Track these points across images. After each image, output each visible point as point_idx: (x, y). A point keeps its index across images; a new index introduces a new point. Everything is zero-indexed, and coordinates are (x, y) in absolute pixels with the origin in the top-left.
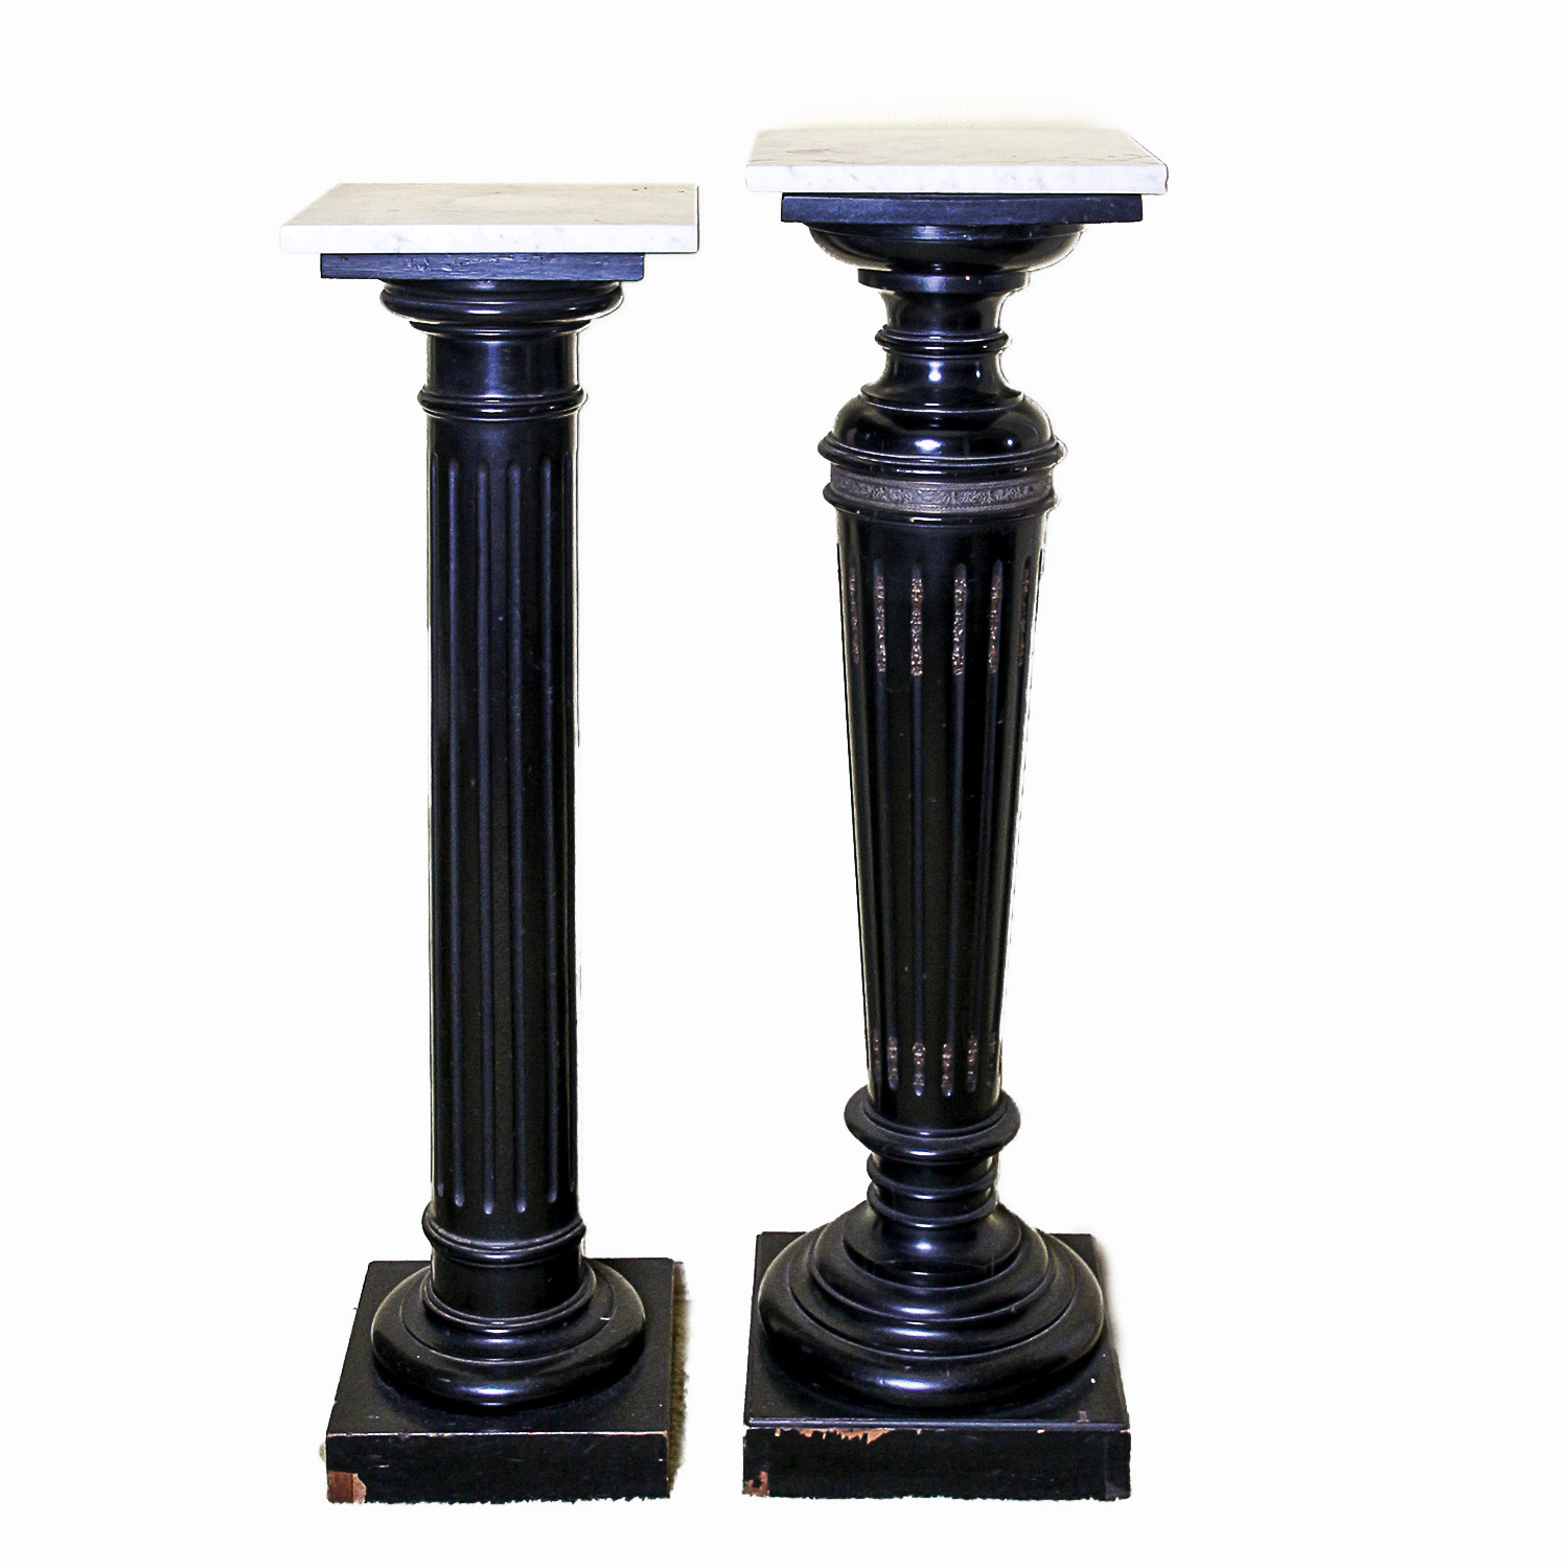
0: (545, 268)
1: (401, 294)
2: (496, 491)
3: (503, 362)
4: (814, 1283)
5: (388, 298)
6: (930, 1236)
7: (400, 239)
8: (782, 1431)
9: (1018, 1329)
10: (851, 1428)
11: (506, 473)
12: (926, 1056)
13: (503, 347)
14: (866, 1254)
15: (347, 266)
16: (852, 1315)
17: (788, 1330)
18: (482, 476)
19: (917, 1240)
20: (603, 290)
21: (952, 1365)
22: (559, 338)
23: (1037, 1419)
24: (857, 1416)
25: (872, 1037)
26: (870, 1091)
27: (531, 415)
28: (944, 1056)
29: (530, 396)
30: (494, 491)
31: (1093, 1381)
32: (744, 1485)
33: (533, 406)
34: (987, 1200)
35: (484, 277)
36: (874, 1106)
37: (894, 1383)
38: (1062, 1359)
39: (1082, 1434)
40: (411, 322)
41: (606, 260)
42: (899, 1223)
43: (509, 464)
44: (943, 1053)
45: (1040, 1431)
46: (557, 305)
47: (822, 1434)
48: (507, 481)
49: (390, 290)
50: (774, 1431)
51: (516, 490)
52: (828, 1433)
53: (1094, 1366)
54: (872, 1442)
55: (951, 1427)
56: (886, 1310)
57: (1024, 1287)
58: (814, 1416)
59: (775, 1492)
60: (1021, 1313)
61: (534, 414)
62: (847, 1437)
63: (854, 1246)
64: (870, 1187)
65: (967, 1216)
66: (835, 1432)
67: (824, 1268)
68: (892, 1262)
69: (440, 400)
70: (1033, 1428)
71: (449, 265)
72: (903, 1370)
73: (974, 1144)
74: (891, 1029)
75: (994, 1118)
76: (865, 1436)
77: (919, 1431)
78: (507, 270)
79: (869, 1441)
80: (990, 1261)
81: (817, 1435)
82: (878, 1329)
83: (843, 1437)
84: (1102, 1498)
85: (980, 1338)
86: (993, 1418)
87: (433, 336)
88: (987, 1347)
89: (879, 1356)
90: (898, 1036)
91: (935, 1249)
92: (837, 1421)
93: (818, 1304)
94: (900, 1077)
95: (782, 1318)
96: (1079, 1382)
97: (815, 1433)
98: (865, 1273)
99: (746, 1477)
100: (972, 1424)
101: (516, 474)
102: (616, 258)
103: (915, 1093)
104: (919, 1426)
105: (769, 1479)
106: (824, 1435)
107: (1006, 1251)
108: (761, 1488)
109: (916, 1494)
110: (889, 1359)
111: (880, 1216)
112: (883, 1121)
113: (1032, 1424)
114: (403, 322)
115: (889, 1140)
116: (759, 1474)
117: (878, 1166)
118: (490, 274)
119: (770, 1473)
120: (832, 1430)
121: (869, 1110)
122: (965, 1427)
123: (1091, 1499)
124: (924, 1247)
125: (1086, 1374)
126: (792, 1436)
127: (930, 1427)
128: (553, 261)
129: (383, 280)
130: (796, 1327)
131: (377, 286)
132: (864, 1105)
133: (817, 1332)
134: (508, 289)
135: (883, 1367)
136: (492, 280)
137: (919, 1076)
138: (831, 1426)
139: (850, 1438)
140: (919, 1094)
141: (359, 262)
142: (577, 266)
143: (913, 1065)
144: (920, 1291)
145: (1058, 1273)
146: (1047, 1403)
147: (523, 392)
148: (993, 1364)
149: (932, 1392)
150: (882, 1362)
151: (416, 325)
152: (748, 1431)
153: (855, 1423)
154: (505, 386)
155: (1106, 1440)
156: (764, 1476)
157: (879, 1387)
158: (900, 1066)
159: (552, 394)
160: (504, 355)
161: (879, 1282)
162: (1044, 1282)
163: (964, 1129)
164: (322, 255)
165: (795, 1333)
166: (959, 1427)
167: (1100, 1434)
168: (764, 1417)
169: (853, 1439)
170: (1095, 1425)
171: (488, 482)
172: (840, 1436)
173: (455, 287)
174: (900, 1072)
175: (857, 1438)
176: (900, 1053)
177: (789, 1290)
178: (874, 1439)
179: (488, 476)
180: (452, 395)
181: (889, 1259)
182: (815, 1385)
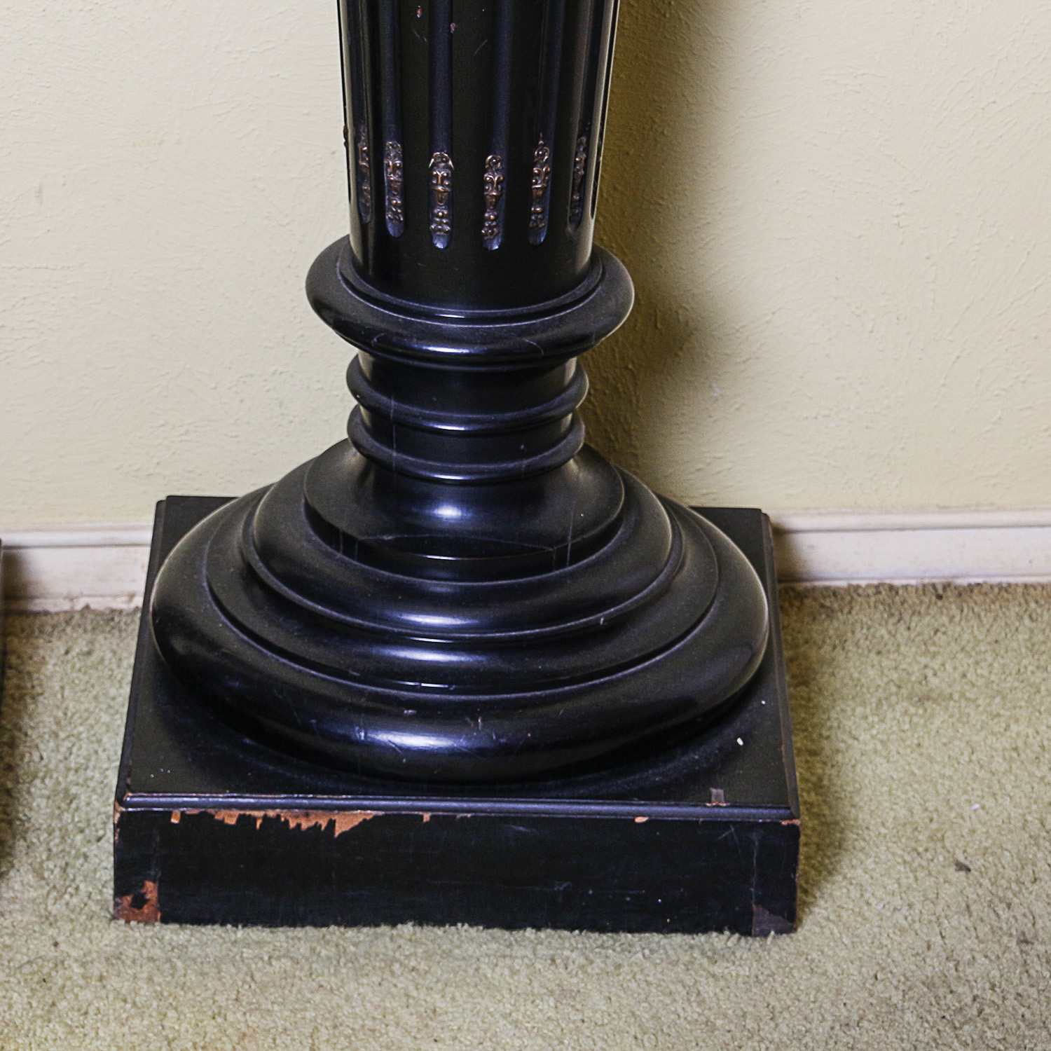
4: (249, 575)
6: (460, 495)
8: (183, 813)
9: (608, 652)
10: (307, 810)
12: (454, 176)
14: (343, 525)
16: (315, 626)
17: (199, 650)
19: (435, 501)
21: (486, 710)
23: (636, 801)
24: (316, 791)
25: (357, 139)
26: (352, 244)
28: (488, 177)
31: (740, 741)
32: (116, 905)
34: (564, 436)
36: (361, 270)
37: (385, 737)
38: (686, 703)
39: (714, 825)
42: (403, 473)
44: (486, 171)
45: (639, 820)
47: (255, 819)
50: (169, 815)
52: (265, 818)
53: (745, 718)
54: (343, 834)
55: (482, 811)
56: (375, 618)
57: (625, 583)
58: (242, 789)
59: (172, 914)
60: (617, 626)
62: (299, 826)
63: (323, 512)
64: (355, 412)
65: (525, 462)
66: (278, 816)
67: (268, 551)
68: (387, 538)
70: (629, 814)
72: (400, 716)
73: (543, 336)
74: (390, 125)
75: (579, 291)
76: (332, 824)
77: (427, 817)
79: (338, 831)
80: (564, 539)
81: (245, 821)
82: (361, 649)
83: (292, 825)
84: (746, 932)
85: (541, 665)
86: (557, 796)
88: (553, 680)
89: (361, 693)
90: (402, 138)
91: (469, 515)
92: (280, 799)
93: (258, 607)
94: (405, 214)
95: (192, 632)
96: (715, 743)
97: (241, 818)
98: (339, 555)
99: (119, 891)
100: (522, 806)
103: (434, 245)
104: (426, 808)
105: (160, 893)
106: (259, 823)
107: (596, 523)
108: (146, 909)
109: (422, 919)
110: (375, 697)
111: (371, 460)
112: (376, 293)
113: (627, 808)
115: (383, 326)
116: (143, 886)
117: (368, 375)
119: (161, 884)
120: (271, 813)
121: (351, 275)
122: (509, 811)
123: (727, 933)
124: (448, 512)
125: (728, 732)
126: (202, 822)
127: (444, 810)
130: (213, 645)
132: (343, 267)
133: (251, 654)
135: (368, 711)
137: (440, 211)
138: (273, 807)
139: (305, 826)
140: (440, 246)
143: (431, 192)
144: (441, 587)
145: (688, 562)
146: (654, 775)
148: (560, 710)
149: (452, 753)
150: (363, 701)
152: (122, 814)
153: (314, 802)
155: (755, 836)
156: (151, 890)
157: (358, 743)
158: (405, 193)
161: (363, 571)
162: (662, 577)
163: (524, 309)
165: (213, 656)
166: (500, 811)
167: (745, 826)
168: (151, 791)
169: (309, 829)
170: (736, 811)
172: (287, 822)
174: (405, 206)
175: (317, 827)
176: (405, 170)
177: (205, 584)
178: (346, 828)
181: (383, 533)
182: (247, 741)
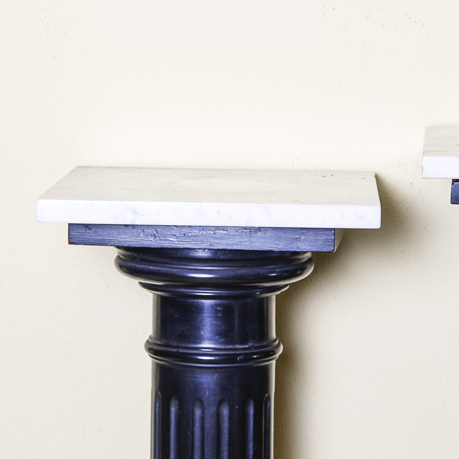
0: (253, 240)
1: (133, 259)
2: (209, 424)
3: (217, 318)
5: (123, 263)
7: (135, 213)
11: (218, 410)
13: (217, 305)
15: (90, 235)
18: (198, 412)
20: (299, 260)
22: (263, 299)
27: (238, 362)
29: (238, 346)
30: (207, 425)
33: (240, 355)
35: (203, 246)
40: (140, 283)
41: (303, 234)
43: (220, 404)
46: (261, 270)
48: (218, 415)
49: (123, 255)
51: (225, 425)
61: (241, 361)
69: (164, 348)
71: (174, 235)
78: (222, 241)
87: (158, 295)
101: (225, 411)
102: (311, 233)
114: (134, 282)
118: (208, 244)
128: (259, 234)
129: (118, 247)
131: (113, 253)
134: (222, 257)
136: (209, 249)
141: (100, 231)
142: (279, 239)
147: (232, 343)
151: (145, 286)
154: (217, 337)
159: (256, 345)
160: (217, 312)
164: (70, 225)
171: (202, 418)
173: (179, 254)
179: (203, 413)
180: (174, 344)
